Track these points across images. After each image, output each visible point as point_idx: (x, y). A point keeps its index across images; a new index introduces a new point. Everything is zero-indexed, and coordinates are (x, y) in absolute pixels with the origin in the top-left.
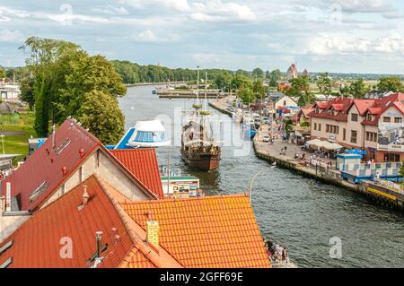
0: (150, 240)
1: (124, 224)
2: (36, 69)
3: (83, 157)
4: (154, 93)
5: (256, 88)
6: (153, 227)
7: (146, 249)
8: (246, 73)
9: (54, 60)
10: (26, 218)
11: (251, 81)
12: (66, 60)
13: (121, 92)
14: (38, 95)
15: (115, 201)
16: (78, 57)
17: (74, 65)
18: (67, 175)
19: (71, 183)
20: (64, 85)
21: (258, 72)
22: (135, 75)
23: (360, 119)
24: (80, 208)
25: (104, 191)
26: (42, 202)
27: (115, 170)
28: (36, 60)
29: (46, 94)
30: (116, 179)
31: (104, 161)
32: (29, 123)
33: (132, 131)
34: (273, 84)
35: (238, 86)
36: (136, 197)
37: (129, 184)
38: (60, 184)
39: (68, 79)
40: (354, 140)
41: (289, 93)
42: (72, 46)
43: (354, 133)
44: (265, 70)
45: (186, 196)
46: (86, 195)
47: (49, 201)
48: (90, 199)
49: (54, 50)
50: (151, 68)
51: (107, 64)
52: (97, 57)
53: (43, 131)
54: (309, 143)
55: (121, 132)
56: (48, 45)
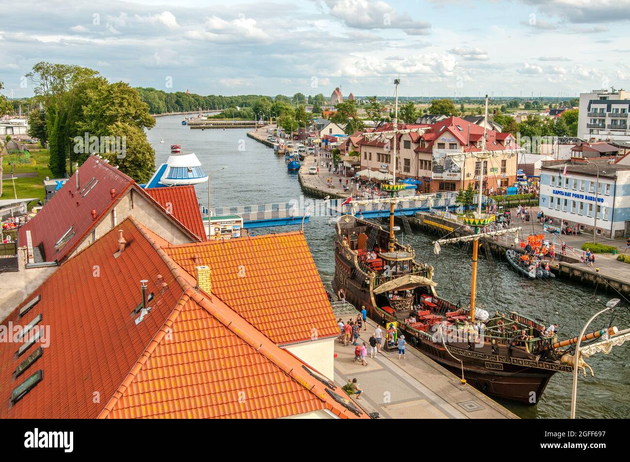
0: (201, 286)
1: (170, 271)
2: (48, 99)
3: (115, 198)
4: (184, 123)
5: (299, 114)
6: (204, 272)
7: (199, 297)
8: (286, 99)
9: (68, 88)
10: (52, 270)
11: (292, 108)
12: (82, 88)
13: (150, 124)
14: (52, 130)
15: (157, 246)
16: (95, 85)
17: (91, 94)
18: (97, 219)
19: (103, 228)
20: (82, 118)
21: (299, 97)
22: (162, 104)
23: (414, 146)
24: (116, 255)
25: (143, 235)
26: (71, 251)
27: (152, 212)
28: (47, 89)
29: (61, 128)
30: (153, 221)
31: (139, 202)
32: (43, 162)
33: (165, 167)
34: (316, 110)
35: (278, 113)
36: (178, 241)
37: (169, 226)
38: (91, 230)
39: (86, 110)
40: (407, 169)
41: (336, 119)
42: (88, 72)
43: (407, 162)
44: (306, 95)
45: (227, 237)
46: (122, 240)
47: (79, 250)
48: (128, 245)
49: (68, 77)
50: (179, 95)
51: (131, 92)
52: (120, 85)
53: (59, 171)
54: (360, 173)
55: (152, 169)
56: (60, 72)
